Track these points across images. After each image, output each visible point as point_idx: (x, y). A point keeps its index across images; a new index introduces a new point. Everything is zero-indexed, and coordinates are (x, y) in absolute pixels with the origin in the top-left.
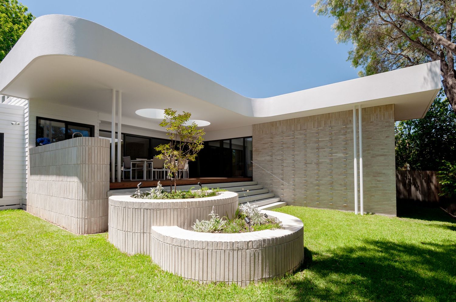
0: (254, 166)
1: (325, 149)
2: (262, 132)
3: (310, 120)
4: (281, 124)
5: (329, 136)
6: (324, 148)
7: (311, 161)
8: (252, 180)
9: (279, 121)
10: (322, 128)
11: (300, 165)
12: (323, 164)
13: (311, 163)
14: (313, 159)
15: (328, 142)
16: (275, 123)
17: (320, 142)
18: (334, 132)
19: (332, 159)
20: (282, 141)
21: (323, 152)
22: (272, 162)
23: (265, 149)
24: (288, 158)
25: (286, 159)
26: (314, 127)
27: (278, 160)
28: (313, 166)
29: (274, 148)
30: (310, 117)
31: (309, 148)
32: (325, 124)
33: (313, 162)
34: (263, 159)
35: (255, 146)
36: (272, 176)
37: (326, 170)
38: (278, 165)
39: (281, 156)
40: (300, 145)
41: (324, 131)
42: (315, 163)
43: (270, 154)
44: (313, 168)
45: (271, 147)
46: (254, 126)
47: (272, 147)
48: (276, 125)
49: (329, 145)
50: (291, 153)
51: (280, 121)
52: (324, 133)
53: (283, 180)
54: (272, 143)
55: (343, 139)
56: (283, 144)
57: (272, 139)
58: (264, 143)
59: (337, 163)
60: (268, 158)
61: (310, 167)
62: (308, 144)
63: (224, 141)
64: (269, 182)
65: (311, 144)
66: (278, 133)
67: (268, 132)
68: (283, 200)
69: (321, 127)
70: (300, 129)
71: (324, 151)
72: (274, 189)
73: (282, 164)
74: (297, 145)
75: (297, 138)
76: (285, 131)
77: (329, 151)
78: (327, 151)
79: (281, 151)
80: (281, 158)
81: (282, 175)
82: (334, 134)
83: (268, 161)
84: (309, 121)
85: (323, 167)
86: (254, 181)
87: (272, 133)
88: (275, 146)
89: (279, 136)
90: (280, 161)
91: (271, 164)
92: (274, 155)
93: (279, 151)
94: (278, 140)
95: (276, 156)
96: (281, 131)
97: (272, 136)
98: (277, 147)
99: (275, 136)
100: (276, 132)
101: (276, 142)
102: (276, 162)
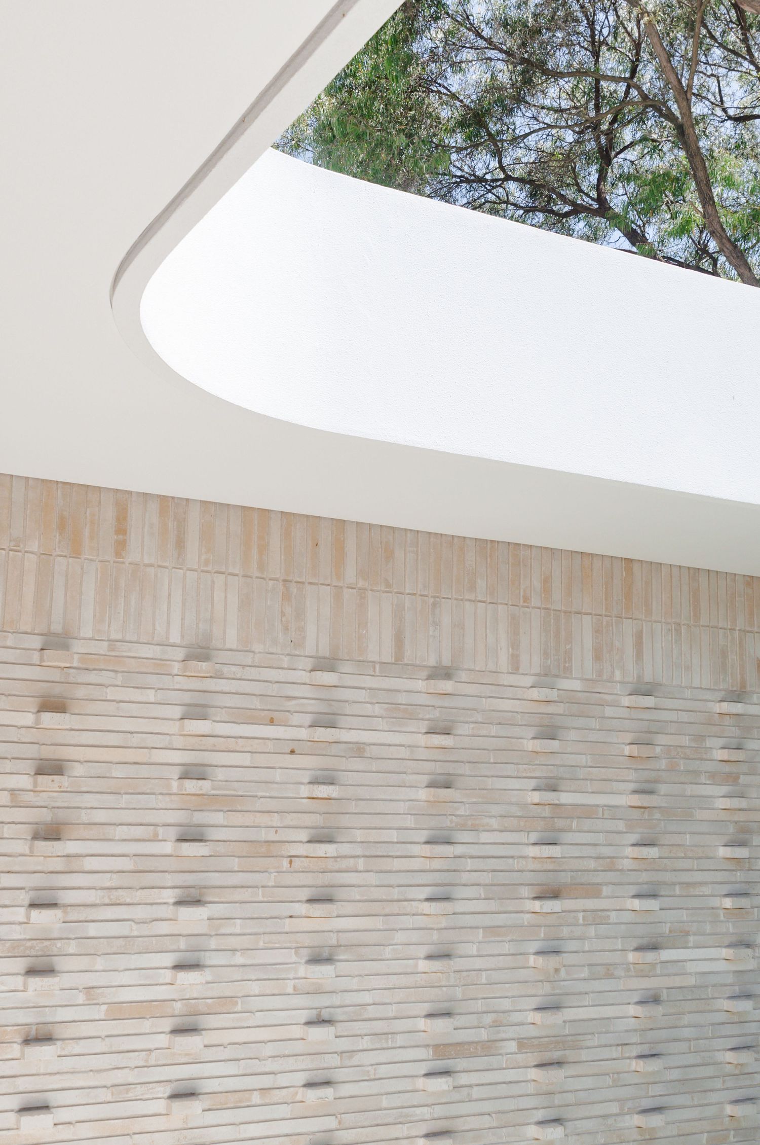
1: (597, 895)
3: (481, 584)
4: (180, 544)
5: (632, 775)
6: (593, 891)
7: (488, 1019)
9: (163, 499)
10: (576, 685)
11: (383, 1071)
12: (584, 1055)
13: (487, 1048)
14: (506, 1004)
15: (621, 826)
16: (109, 513)
17: (560, 823)
18: (661, 739)
19: (655, 1000)
21: (592, 931)
24: (255, 988)
25: (225, 1003)
26: (515, 669)
28: (511, 1075)
30: (486, 547)
31: (465, 877)
32: (598, 657)
33: (510, 1032)
37: (614, 1108)
40: (386, 835)
41: (594, 723)
42: (523, 1044)
44: (511, 1104)
48: (121, 547)
49: (626, 864)
50: (288, 925)
52: (593, 736)
55: (723, 816)
57: (54, 720)
59: (687, 1033)
61: (476, 1093)
62: (463, 828)
65: (485, 837)
66: (147, 652)
69: (567, 672)
70: (388, 657)
71: (597, 918)
74: (359, 835)
75: (358, 750)
76: (232, 640)
77: (627, 917)
78: (613, 917)
82: (663, 764)
84: (473, 588)
85: (588, 1082)
87: (57, 628)
88: (100, 816)
89: (151, 696)
90: (147, 1025)
91: (23, 1084)
92: (72, 948)
93: (139, 895)
94: (135, 740)
95: (100, 963)
96: (175, 638)
97: (56, 676)
98: (121, 832)
99: (92, 677)
100: (114, 636)
101: (118, 771)
102: (99, 1046)
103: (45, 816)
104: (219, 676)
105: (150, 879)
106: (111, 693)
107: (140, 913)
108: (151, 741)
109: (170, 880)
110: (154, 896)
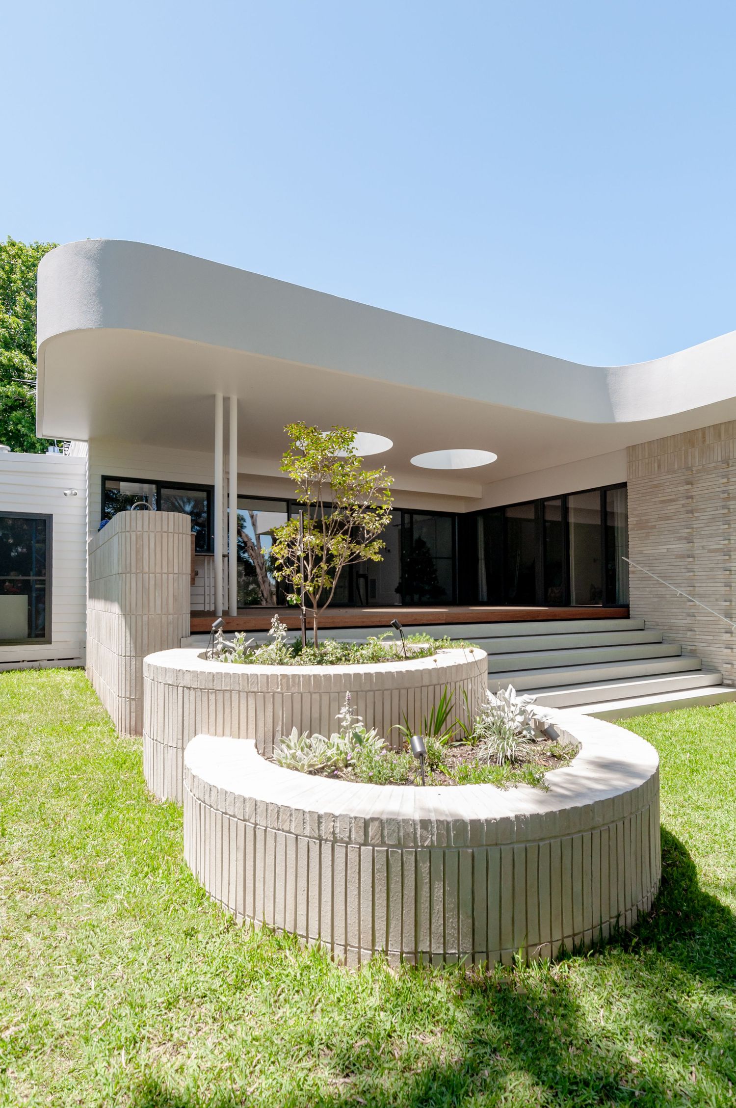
0: (633, 572)
2: (659, 467)
4: (720, 436)
8: (627, 616)
16: (700, 435)
20: (724, 489)
22: (691, 559)
23: (667, 518)
27: (710, 551)
29: (696, 515)
34: (663, 549)
35: (635, 513)
36: (691, 603)
38: (712, 569)
39: (721, 538)
43: (685, 535)
45: (688, 512)
46: (632, 450)
47: (692, 512)
48: (704, 441)
51: (716, 427)
53: (728, 615)
54: (692, 497)
56: (728, 499)
57: (689, 487)
58: (663, 502)
60: (680, 547)
63: (546, 503)
64: (682, 622)
66: (712, 465)
67: (676, 467)
68: (729, 682)
72: (701, 646)
73: (728, 565)
79: (721, 523)
80: (721, 546)
81: (726, 601)
83: (682, 557)
86: (634, 618)
87: (690, 465)
88: (703, 507)
89: (714, 475)
90: (717, 554)
91: (689, 567)
92: (698, 537)
93: (714, 524)
94: (710, 487)
95: (705, 540)
96: (720, 459)
97: (690, 476)
98: (709, 509)
99: (699, 475)
100: (704, 463)
101: (706, 496)
102: (706, 559)
103: (690, 508)
104: (732, 466)
105: (717, 520)
106: (704, 477)
107: (714, 528)
108: (715, 486)
109: (721, 519)
110: (718, 523)
